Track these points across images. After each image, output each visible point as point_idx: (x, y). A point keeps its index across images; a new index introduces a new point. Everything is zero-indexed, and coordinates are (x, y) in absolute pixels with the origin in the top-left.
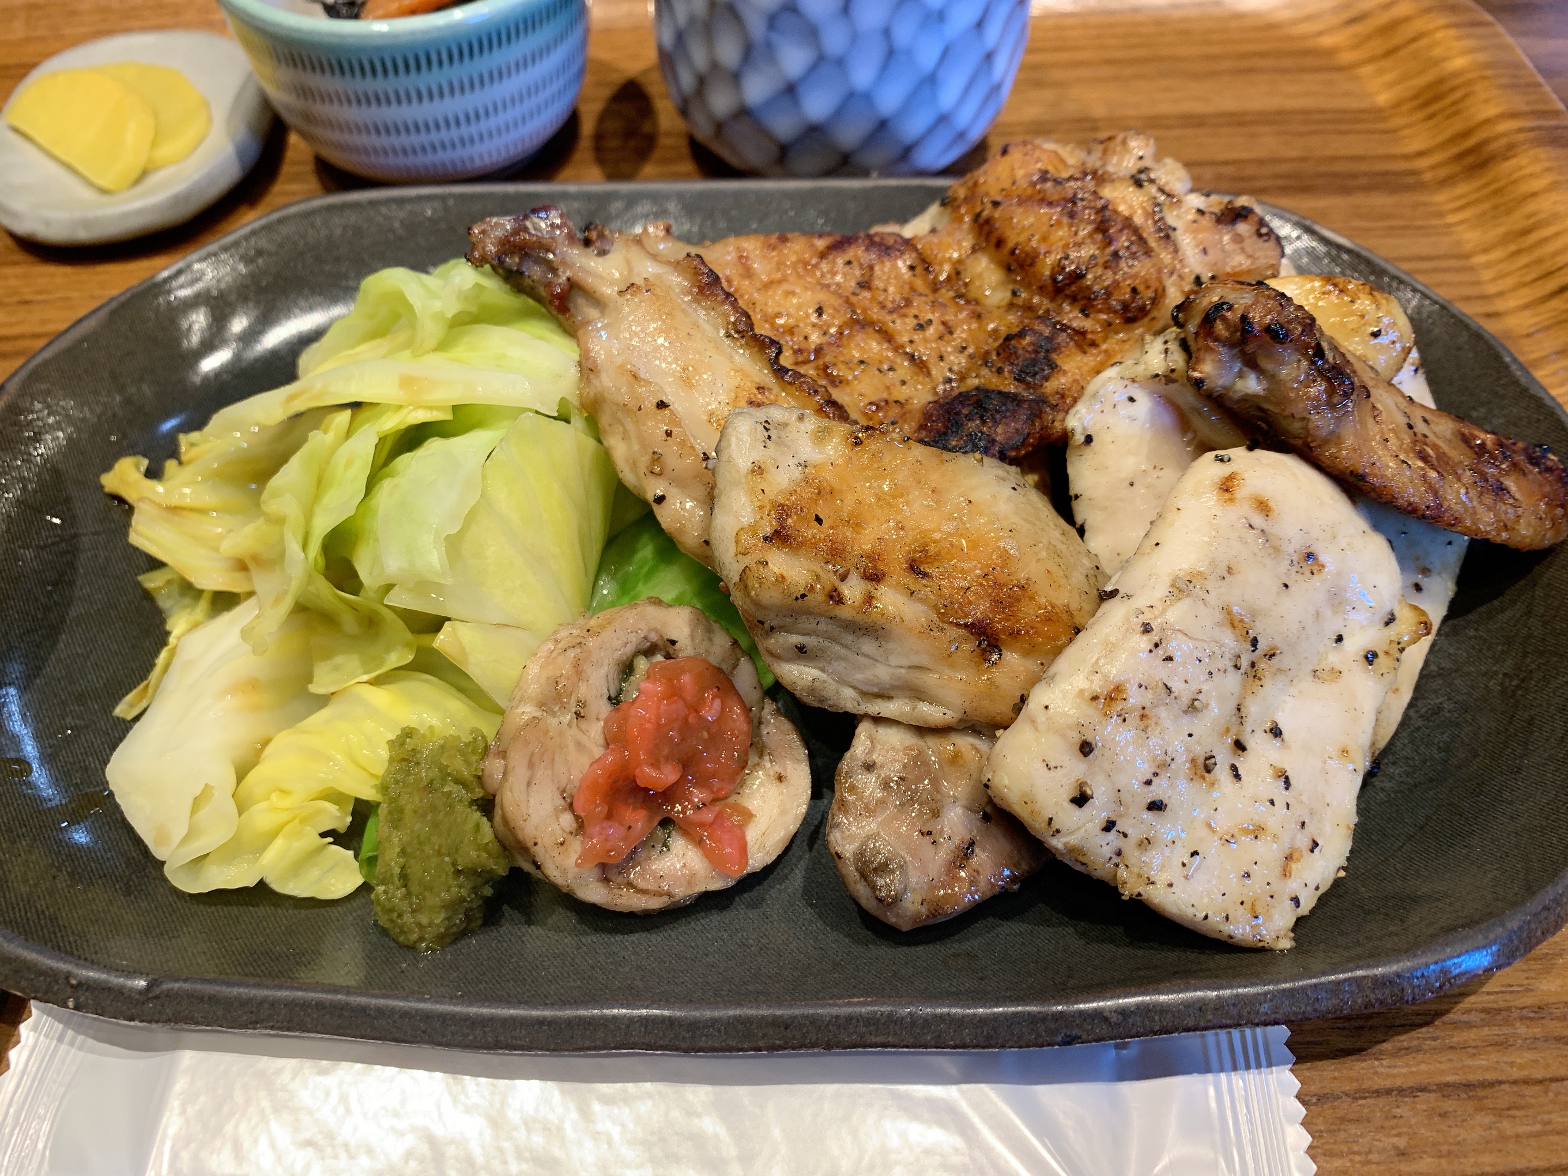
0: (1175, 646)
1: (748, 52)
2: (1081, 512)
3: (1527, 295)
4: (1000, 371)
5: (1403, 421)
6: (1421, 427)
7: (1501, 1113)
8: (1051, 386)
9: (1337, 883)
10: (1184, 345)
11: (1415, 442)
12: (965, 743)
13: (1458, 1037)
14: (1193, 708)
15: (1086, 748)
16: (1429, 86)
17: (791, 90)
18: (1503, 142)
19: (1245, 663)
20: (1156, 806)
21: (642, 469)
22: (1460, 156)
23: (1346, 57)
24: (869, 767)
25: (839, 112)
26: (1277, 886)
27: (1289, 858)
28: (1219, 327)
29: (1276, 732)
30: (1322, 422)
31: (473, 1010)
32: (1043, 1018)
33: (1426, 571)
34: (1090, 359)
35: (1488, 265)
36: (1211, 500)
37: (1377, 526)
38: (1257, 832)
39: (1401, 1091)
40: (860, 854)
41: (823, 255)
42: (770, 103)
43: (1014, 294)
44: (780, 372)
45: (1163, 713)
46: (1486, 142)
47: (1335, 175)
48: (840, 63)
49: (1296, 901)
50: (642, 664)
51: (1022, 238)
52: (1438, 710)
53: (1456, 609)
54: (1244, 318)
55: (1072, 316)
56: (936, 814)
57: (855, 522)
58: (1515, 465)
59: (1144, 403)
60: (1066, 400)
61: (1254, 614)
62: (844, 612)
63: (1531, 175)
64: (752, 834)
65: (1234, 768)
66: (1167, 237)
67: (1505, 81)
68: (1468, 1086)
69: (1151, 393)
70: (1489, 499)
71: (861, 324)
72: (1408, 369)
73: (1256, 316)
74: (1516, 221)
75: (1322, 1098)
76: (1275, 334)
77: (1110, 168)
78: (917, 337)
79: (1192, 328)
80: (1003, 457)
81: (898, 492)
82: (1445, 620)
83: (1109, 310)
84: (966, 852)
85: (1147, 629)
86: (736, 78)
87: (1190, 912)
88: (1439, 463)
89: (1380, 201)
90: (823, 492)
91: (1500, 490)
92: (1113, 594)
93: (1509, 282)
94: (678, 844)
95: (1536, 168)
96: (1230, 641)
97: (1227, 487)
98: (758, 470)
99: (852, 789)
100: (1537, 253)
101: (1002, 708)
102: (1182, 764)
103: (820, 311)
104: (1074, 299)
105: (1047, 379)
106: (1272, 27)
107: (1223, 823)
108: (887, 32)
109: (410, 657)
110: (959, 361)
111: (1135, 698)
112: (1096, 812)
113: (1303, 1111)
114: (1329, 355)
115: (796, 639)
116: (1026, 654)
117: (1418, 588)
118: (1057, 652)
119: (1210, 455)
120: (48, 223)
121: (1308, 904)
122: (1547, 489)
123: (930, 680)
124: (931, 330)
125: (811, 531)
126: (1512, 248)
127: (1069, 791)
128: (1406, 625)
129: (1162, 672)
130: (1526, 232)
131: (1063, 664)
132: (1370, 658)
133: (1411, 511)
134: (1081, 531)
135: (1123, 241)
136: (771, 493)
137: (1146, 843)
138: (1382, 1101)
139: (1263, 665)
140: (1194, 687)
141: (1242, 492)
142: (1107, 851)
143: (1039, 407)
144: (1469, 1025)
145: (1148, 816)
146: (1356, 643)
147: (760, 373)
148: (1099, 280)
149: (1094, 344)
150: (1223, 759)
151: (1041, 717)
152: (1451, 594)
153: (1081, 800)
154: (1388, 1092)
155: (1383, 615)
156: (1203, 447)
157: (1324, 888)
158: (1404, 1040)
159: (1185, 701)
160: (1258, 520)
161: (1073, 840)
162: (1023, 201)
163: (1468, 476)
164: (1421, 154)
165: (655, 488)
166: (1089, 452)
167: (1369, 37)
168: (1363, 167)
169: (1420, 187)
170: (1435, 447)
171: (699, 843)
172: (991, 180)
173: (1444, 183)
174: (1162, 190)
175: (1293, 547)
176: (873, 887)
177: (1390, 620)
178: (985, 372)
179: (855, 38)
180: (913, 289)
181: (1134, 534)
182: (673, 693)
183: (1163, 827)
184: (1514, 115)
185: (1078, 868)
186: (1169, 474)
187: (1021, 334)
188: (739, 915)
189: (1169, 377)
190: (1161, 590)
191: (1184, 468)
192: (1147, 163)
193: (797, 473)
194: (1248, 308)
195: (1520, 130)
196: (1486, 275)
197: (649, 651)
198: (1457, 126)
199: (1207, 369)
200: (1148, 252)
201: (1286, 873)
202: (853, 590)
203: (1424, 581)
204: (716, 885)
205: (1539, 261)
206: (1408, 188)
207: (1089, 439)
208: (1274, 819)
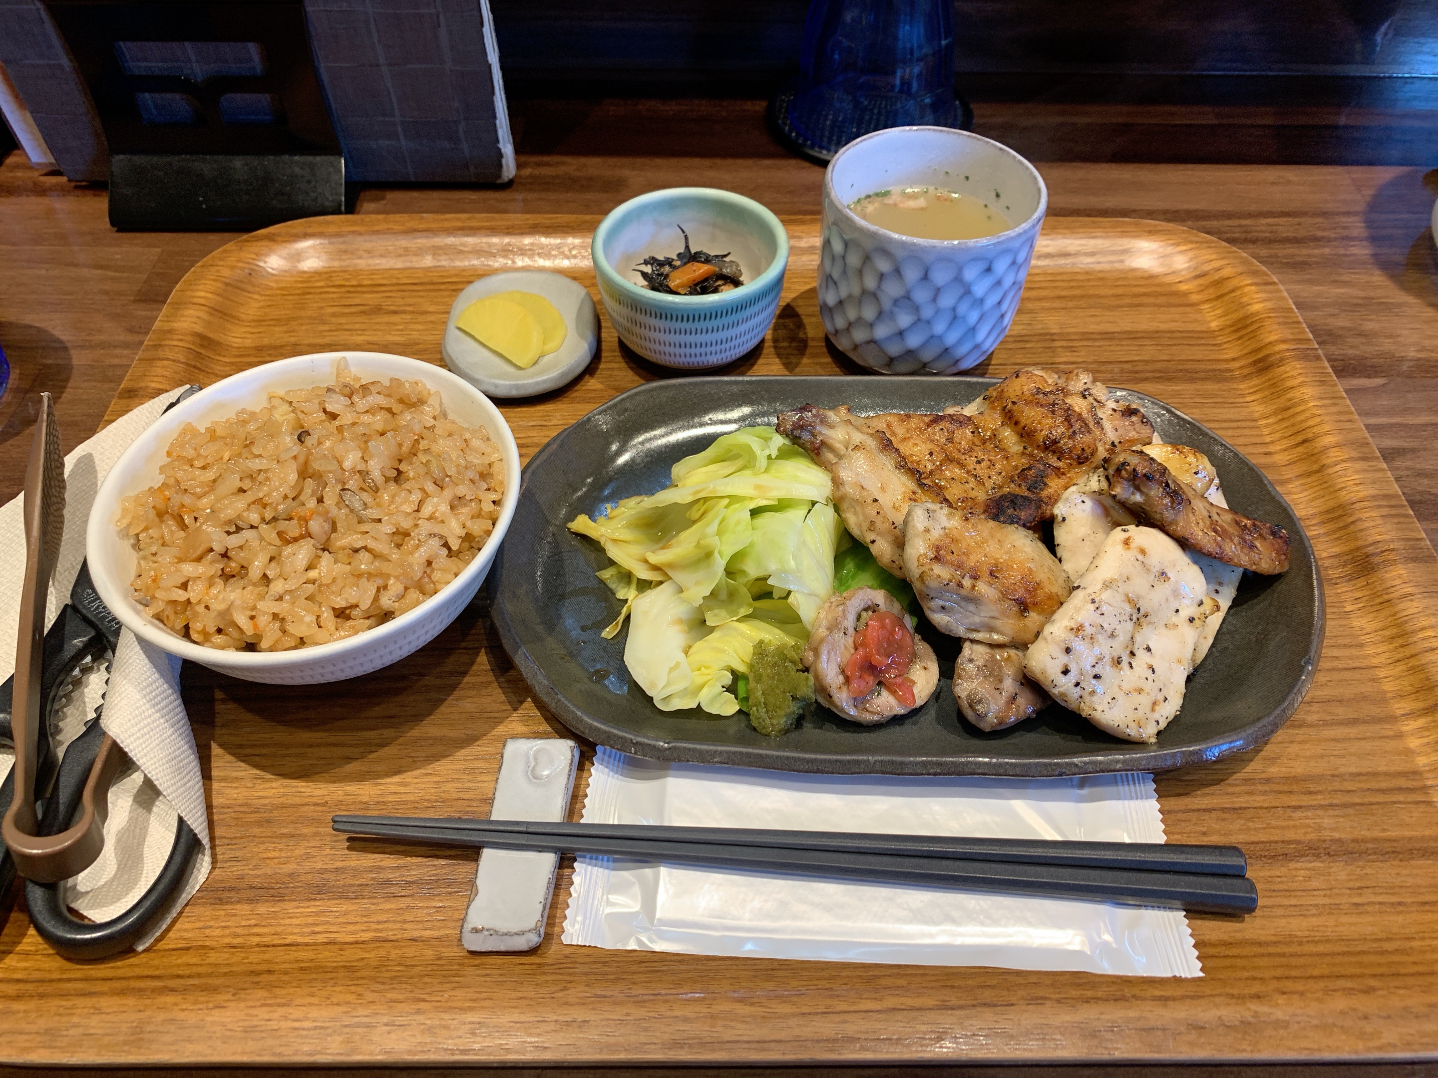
0: (1104, 609)
1: (880, 315)
2: (1060, 551)
3: (1286, 443)
4: (1020, 486)
5: (1206, 514)
6: (1215, 517)
7: (1250, 819)
8: (1045, 493)
9: (1176, 717)
10: (1107, 478)
11: (1212, 524)
12: (1013, 652)
13: (1230, 790)
14: (1112, 636)
15: (1068, 650)
16: (1239, 320)
17: (901, 334)
18: (1278, 356)
19: (1134, 618)
20: (1096, 677)
21: (865, 528)
22: (1255, 363)
23: (1194, 298)
24: (971, 661)
25: (924, 345)
26: (1149, 715)
27: (1154, 704)
28: (1123, 472)
29: (1148, 649)
30: (1168, 515)
31: (808, 756)
32: (1050, 764)
33: (1221, 584)
34: (1062, 481)
35: (1267, 426)
36: (1120, 548)
37: (1195, 562)
38: (1140, 691)
39: (1205, 810)
40: (969, 696)
41: (928, 426)
42: (888, 339)
43: (1025, 448)
44: (922, 485)
45: (1100, 637)
46: (1269, 355)
47: (1187, 371)
48: (928, 322)
49: (1158, 722)
50: (864, 614)
51: (1029, 422)
52: (1226, 649)
53: (1236, 603)
54: (1134, 470)
55: (1053, 461)
56: (1001, 681)
57: (967, 554)
58: (1261, 535)
59: (1089, 504)
60: (1054, 500)
61: (1138, 598)
62: (963, 592)
63: (1292, 377)
64: (916, 691)
65: (1130, 663)
66: (1098, 423)
67: (1281, 320)
68: (1234, 809)
69: (1092, 499)
70: (1246, 551)
71: (949, 460)
72: (1213, 489)
73: (1139, 469)
74: (1281, 402)
75: (1169, 812)
76: (1148, 477)
77: (1070, 388)
78: (978, 467)
79: (1111, 471)
80: (1024, 526)
81: (985, 541)
82: (1230, 608)
83: (1071, 458)
84: (1014, 698)
85: (1093, 601)
86: (871, 325)
87: (1112, 723)
88: (1221, 533)
89: (1211, 387)
90: (954, 540)
91: (1252, 547)
92: (1078, 587)
93: (1278, 436)
94: (885, 693)
95: (1295, 373)
96: (1128, 609)
97: (1127, 542)
98: (927, 530)
99: (964, 670)
100: (1292, 421)
101: (1029, 636)
102: (1107, 659)
103: (931, 454)
104: (1054, 452)
105: (1042, 490)
106: (1152, 277)
107: (1126, 686)
108: (954, 309)
109: (751, 610)
110: (997, 479)
111: (1089, 630)
112: (1072, 677)
113: (1161, 816)
114: (1172, 486)
115: (941, 603)
116: (1039, 614)
117: (1217, 591)
118: (1054, 612)
119: (1120, 528)
120: (496, 386)
121: (1163, 725)
122: (1276, 546)
123: (998, 623)
124: (983, 464)
125: (949, 557)
126: (1280, 417)
127: (1060, 669)
128: (1208, 606)
129: (1100, 620)
130: (1288, 409)
131: (1057, 616)
132: (1191, 620)
133: (1209, 555)
134: (1060, 560)
135: (1077, 426)
136: (932, 540)
137: (1093, 693)
138: (1196, 814)
139: (1142, 620)
140: (1113, 627)
141: (1132, 545)
142: (1076, 696)
143: (1039, 503)
144: (1237, 785)
145: (1094, 681)
146: (1185, 613)
147: (911, 485)
148: (1066, 443)
149: (1063, 474)
150: (1125, 659)
151: (1049, 638)
152: (1234, 596)
153: (1066, 672)
154: (1199, 810)
155: (1197, 601)
156: (1116, 524)
157: (1170, 719)
158: (1207, 790)
159: (1109, 632)
160: (1140, 557)
161: (1062, 690)
162: (1028, 403)
163: (1236, 540)
164: (1234, 359)
165: (870, 537)
166: (1064, 525)
167: (1207, 287)
168: (1203, 366)
169: (1233, 379)
170: (1221, 526)
171: (893, 693)
172: (1010, 390)
173: (1245, 377)
174: (1096, 400)
175: (1156, 570)
176: (974, 710)
177: (1201, 604)
178: (1012, 485)
179: (938, 311)
180: (973, 443)
181: (1084, 563)
182: (883, 627)
183: (1099, 686)
184: (1284, 341)
185: (1063, 704)
186: (1100, 536)
187: (1030, 468)
188: (908, 728)
189: (1101, 493)
190: (1099, 586)
191: (1108, 534)
192: (1088, 386)
193: (942, 532)
194: (1136, 465)
195: (1288, 350)
196: (1266, 431)
197: (866, 609)
198: (1255, 345)
199: (1118, 491)
200: (1089, 431)
201: (1153, 710)
202: (967, 582)
203: (1219, 588)
204: (902, 711)
205: (1293, 425)
206: (1226, 380)
207: (1064, 519)
208: (1148, 686)
